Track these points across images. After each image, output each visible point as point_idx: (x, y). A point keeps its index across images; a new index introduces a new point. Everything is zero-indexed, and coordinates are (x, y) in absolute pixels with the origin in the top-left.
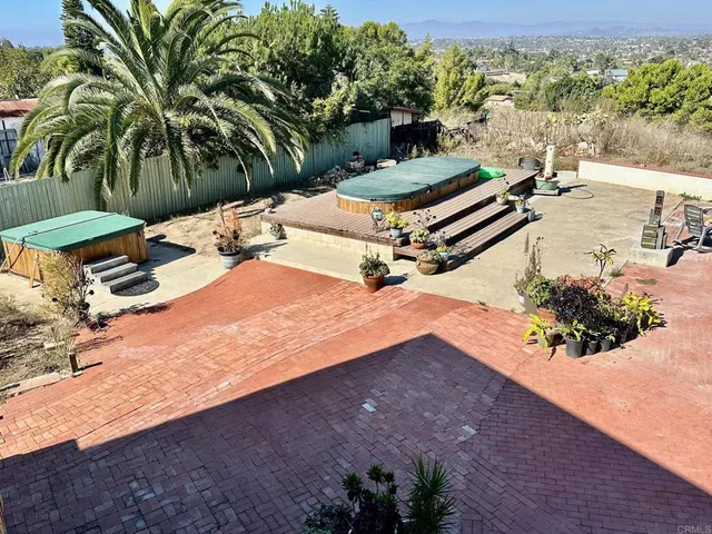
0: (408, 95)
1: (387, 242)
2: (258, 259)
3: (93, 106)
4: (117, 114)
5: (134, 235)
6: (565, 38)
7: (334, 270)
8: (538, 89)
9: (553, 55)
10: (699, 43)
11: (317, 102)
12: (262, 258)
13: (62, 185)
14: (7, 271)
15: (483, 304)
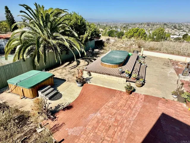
0: (95, 34)
1: (124, 77)
2: (87, 83)
3: (27, 38)
4: (38, 41)
5: (51, 78)
6: (108, 22)
7: (113, 87)
8: (106, 32)
9: (106, 26)
10: (131, 24)
11: (81, 36)
12: (89, 83)
13: (23, 62)
14: (10, 92)
15: (164, 98)
